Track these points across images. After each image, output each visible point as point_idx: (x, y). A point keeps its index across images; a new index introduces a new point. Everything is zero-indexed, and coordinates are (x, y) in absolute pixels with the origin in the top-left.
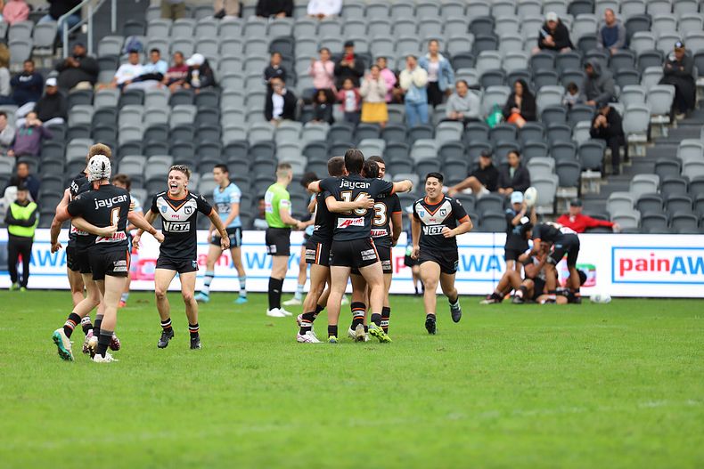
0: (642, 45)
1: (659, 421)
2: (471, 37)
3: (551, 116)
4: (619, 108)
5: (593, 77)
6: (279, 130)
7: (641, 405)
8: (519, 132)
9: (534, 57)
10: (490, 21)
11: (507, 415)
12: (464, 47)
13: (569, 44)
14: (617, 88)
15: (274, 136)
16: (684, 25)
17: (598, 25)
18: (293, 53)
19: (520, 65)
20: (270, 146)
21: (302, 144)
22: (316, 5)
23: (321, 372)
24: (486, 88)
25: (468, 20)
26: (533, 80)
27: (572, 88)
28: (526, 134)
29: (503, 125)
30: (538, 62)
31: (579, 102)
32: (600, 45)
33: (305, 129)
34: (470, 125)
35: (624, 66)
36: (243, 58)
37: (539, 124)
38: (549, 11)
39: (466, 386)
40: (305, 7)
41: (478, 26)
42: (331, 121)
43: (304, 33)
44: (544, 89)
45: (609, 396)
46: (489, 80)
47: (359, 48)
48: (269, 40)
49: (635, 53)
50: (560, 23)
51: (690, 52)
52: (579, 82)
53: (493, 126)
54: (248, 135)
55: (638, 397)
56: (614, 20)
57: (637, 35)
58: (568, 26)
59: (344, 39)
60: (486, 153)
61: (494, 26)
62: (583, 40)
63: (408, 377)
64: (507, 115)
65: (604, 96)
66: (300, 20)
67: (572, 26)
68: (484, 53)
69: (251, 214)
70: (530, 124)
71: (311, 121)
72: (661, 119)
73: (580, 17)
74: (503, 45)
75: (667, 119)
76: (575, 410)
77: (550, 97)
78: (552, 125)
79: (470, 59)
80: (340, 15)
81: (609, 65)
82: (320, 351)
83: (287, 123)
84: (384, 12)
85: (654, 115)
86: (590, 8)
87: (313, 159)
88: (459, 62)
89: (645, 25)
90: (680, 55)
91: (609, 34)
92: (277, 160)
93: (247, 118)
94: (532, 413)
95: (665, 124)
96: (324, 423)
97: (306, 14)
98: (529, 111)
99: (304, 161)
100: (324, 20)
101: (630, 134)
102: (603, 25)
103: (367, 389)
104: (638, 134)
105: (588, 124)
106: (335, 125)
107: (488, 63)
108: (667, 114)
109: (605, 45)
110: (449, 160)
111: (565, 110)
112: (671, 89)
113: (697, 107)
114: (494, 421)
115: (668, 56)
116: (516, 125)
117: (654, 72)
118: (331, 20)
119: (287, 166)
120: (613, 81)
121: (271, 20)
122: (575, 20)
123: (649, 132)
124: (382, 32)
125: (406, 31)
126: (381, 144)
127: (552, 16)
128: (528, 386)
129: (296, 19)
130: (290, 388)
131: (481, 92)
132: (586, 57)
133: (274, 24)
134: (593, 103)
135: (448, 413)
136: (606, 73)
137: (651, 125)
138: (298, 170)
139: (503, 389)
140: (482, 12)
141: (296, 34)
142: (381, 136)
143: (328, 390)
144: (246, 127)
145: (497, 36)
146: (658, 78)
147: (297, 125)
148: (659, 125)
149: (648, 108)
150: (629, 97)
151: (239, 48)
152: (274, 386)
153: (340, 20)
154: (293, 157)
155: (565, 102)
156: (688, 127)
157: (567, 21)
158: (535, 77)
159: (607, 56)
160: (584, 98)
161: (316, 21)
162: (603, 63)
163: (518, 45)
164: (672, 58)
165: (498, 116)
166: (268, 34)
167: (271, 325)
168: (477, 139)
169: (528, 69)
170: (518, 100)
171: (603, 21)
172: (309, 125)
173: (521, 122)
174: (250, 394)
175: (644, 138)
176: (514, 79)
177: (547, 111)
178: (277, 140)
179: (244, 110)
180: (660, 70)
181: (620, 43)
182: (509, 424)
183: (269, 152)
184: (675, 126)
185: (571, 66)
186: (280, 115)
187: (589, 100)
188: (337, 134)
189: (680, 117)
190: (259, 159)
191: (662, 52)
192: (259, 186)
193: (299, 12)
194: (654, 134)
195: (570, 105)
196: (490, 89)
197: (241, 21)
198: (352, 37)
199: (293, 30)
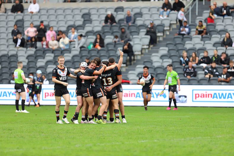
0: (139, 22)
1: (145, 147)
2: (82, 20)
3: (109, 46)
4: (131, 43)
5: (123, 33)
6: (18, 50)
7: (139, 142)
8: (98, 51)
9: (104, 26)
10: (89, 14)
11: (95, 145)
12: (80, 23)
13: (115, 22)
14: (131, 37)
15: (17, 53)
16: (153, 15)
17: (125, 16)
18: (23, 25)
19: (99, 29)
20: (16, 56)
21: (26, 55)
22: (31, 9)
23: (33, 131)
24: (87, 36)
25: (82, 14)
26: (103, 34)
27: (116, 37)
28: (101, 52)
29: (94, 49)
30: (105, 28)
31: (119, 41)
32: (125, 22)
33: (27, 50)
34: (82, 49)
35: (133, 29)
36: (6, 26)
37: (105, 48)
38: (108, 11)
39: (81, 136)
40: (27, 9)
41: (85, 16)
42: (36, 48)
43: (26, 18)
44: (107, 37)
45: (129, 139)
46: (89, 34)
47: (45, 23)
48: (15, 20)
49: (137, 25)
50: (112, 15)
51: (155, 24)
52: (119, 34)
53: (90, 49)
54: (8, 52)
55: (138, 139)
56: (130, 14)
57: (138, 19)
58: (115, 16)
59: (40, 20)
60: (88, 58)
61: (90, 16)
62: (120, 20)
63: (62, 133)
64: (95, 46)
65: (126, 39)
66: (25, 14)
67: (116, 16)
68: (87, 25)
69: (9, 79)
70: (102, 48)
71: (29, 47)
72: (145, 47)
73: (119, 13)
74: (93, 22)
75: (148, 47)
76: (117, 143)
77: (109, 39)
78: (110, 49)
79: (82, 27)
80: (39, 12)
81: (128, 29)
82: (32, 124)
83: (21, 48)
84: (62, 11)
85: (143, 45)
86: (122, 10)
87: (30, 60)
88: (78, 28)
89: (140, 16)
90: (152, 25)
91: (128, 19)
92: (18, 61)
93: (8, 47)
94: (103, 144)
95: (147, 48)
96: (34, 148)
97: (28, 12)
98: (102, 44)
99: (27, 61)
100: (33, 14)
101: (135, 52)
102: (126, 16)
103: (48, 137)
104: (138, 52)
105: (122, 48)
106: (37, 49)
107: (88, 28)
108: (147, 45)
109: (127, 22)
110: (75, 60)
111: (114, 44)
112: (149, 37)
113: (158, 43)
114: (91, 147)
115: (148, 26)
116: (97, 49)
117: (143, 31)
118: (36, 14)
119: (21, 62)
120: (130, 34)
121: (16, 14)
122: (117, 14)
123: (141, 51)
124: (53, 18)
125: (61, 18)
126: (53, 55)
127: (109, 13)
128: (102, 135)
129: (24, 13)
130: (22, 137)
131: (86, 38)
132: (121, 26)
133: (17, 15)
134: (123, 41)
135: (75, 145)
136: (128, 32)
137: (142, 49)
138: (25, 64)
139: (93, 136)
140: (86, 11)
141: (24, 19)
142: (53, 53)
143: (35, 137)
144: (7, 49)
145: (91, 19)
146: (145, 33)
147: (25, 49)
148: (145, 49)
149: (141, 43)
150: (135, 40)
151: (5, 23)
152: (17, 136)
153: (39, 14)
154: (23, 59)
155: (114, 41)
156: (154, 50)
157: (114, 14)
158: (104, 33)
159: (128, 26)
160: (120, 40)
161: (31, 14)
162: (126, 28)
163: (98, 22)
164: (149, 26)
165: (92, 46)
166: (15, 18)
167: (16, 116)
168: (85, 53)
169: (102, 30)
170: (98, 40)
171: (126, 14)
172: (28, 49)
173: (99, 48)
174: (9, 139)
175: (140, 53)
176: (97, 34)
177: (108, 44)
178: (18, 54)
179: (7, 44)
180: (145, 30)
181: (132, 21)
182: (95, 148)
183: (15, 58)
184: (150, 49)
185: (116, 29)
186: (19, 45)
187: (122, 40)
188: (38, 52)
189: (151, 46)
190: (12, 60)
191: (146, 25)
192: (12, 69)
193: (25, 11)
194: (143, 52)
195: (115, 42)
196: (89, 37)
197: (6, 14)
198: (43, 20)
199: (23, 17)
